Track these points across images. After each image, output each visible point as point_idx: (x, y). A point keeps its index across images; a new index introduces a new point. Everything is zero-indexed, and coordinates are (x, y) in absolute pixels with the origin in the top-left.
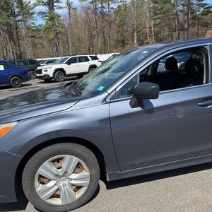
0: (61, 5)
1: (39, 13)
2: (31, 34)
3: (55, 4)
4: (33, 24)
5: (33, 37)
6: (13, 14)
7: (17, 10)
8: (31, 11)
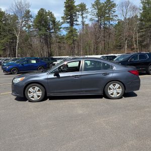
0: (78, 23)
1: (64, 28)
2: (58, 41)
3: (74, 22)
4: (60, 34)
5: (59, 42)
6: (49, 29)
7: (51, 26)
8: (60, 27)
